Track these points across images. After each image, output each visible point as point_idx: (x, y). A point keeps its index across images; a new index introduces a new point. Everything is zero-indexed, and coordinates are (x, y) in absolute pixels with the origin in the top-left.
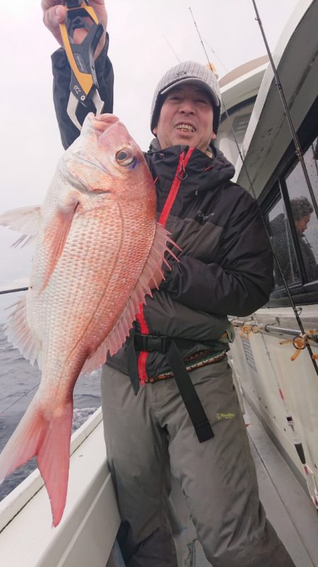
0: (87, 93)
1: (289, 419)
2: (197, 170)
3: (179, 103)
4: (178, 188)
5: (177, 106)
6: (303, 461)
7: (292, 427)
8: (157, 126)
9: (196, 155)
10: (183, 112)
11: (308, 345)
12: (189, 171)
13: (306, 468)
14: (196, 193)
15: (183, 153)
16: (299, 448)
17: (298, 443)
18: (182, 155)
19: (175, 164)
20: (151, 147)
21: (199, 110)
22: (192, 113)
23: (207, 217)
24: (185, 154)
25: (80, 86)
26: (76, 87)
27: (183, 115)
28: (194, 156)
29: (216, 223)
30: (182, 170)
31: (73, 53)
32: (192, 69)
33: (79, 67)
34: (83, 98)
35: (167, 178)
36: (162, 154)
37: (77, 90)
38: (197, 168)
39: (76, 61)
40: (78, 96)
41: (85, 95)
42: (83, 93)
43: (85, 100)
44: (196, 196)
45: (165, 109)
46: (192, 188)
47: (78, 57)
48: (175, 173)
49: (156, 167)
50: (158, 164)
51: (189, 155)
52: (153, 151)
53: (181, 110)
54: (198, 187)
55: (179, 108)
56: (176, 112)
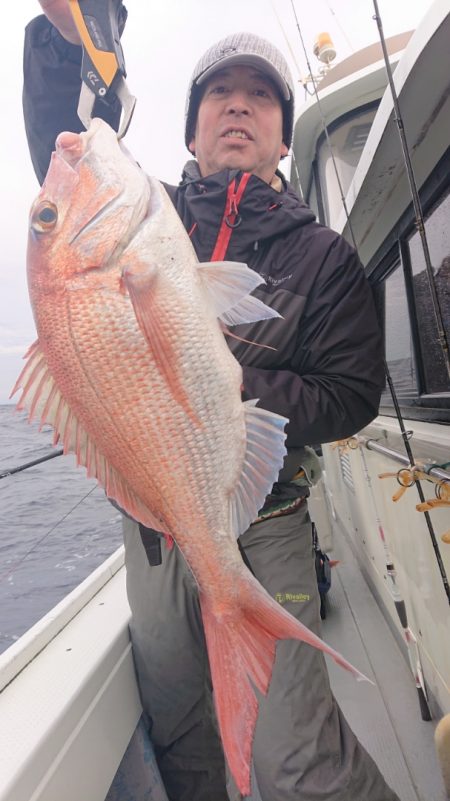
0: (108, 85)
1: (390, 567)
2: (257, 210)
3: (226, 98)
4: (228, 238)
5: (224, 102)
6: (405, 625)
7: (393, 577)
8: (194, 137)
9: (254, 185)
10: (232, 112)
11: (418, 482)
12: (244, 212)
13: (407, 634)
14: (256, 247)
15: (234, 183)
16: (400, 607)
17: (399, 600)
18: (232, 187)
19: (222, 200)
20: (184, 175)
21: (257, 108)
22: (245, 113)
23: (280, 281)
24: (237, 185)
25: (96, 72)
26: (90, 74)
27: (232, 116)
28: (250, 188)
29: (295, 291)
30: (233, 212)
31: (83, 15)
32: (244, 42)
33: (94, 40)
34: (102, 92)
35: (209, 223)
36: (202, 186)
37: (93, 78)
38: (256, 206)
39: (89, 29)
40: (94, 89)
41: (105, 86)
42: (101, 83)
43: (106, 95)
44: (254, 251)
45: (205, 110)
46: (249, 239)
47: (92, 23)
48: (223, 215)
49: (193, 208)
50: (195, 202)
51: (242, 186)
52: (188, 181)
53: (228, 109)
54: (258, 237)
55: (225, 106)
56: (222, 113)
